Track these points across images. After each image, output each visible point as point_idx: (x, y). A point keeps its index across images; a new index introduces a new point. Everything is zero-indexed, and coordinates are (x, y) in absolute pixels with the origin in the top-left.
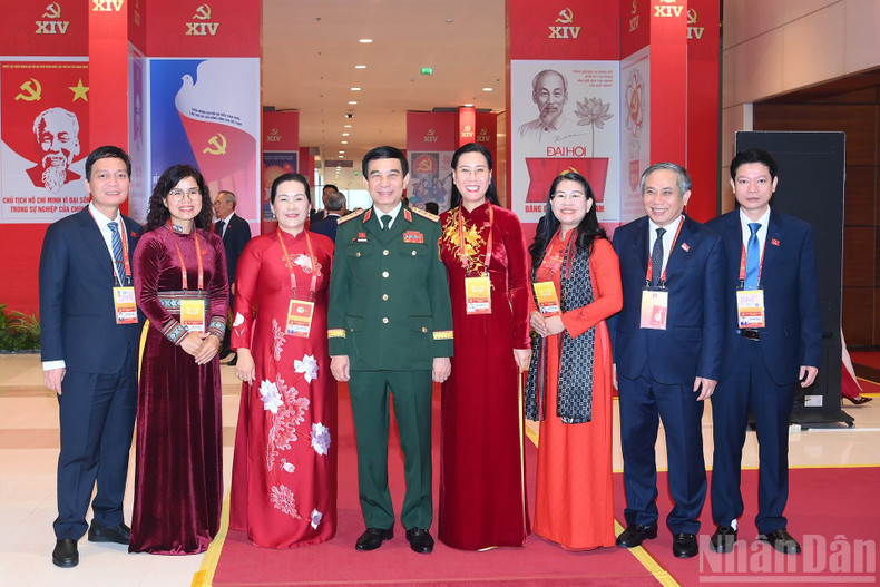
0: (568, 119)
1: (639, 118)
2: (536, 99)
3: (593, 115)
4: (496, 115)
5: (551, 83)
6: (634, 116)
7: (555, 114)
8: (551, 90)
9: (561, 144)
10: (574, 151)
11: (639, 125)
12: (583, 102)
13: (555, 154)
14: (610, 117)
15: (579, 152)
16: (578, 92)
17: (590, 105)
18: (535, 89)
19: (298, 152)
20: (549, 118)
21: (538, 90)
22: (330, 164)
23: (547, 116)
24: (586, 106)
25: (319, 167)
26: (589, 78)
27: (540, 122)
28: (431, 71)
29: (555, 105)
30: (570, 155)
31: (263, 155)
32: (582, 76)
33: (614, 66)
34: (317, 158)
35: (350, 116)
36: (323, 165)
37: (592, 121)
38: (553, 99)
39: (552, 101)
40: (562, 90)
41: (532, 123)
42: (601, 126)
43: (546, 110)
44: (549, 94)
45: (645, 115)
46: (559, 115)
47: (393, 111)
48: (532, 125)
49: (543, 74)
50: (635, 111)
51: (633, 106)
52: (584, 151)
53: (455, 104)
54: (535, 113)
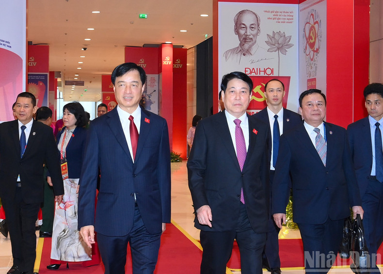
0: (260, 47)
1: (316, 47)
2: (237, 31)
3: (279, 44)
4: (186, 50)
5: (248, 20)
6: (312, 45)
7: (250, 43)
8: (248, 25)
9: (255, 66)
10: (265, 71)
11: (317, 51)
12: (271, 35)
13: (251, 73)
14: (290, 46)
15: (269, 72)
16: (268, 27)
17: (277, 37)
18: (236, 24)
19: (48, 74)
20: (246, 46)
21: (238, 25)
22: (68, 83)
23: (245, 44)
24: (274, 37)
25: (60, 86)
26: (276, 16)
27: (240, 49)
28: (146, 16)
29: (251, 37)
30: (262, 74)
31: (28, 75)
32: (271, 15)
33: (294, 8)
34: (59, 80)
35: (85, 49)
36: (63, 84)
37: (278, 49)
38: (249, 32)
39: (248, 34)
40: (256, 26)
41: (234, 49)
42: (285, 53)
43: (244, 40)
44: (246, 28)
45: (322, 44)
46: (253, 44)
47: (116, 46)
48: (233, 51)
49: (242, 13)
50: (312, 41)
51: (310, 38)
52: (272, 71)
53: (159, 42)
54: (236, 42)
